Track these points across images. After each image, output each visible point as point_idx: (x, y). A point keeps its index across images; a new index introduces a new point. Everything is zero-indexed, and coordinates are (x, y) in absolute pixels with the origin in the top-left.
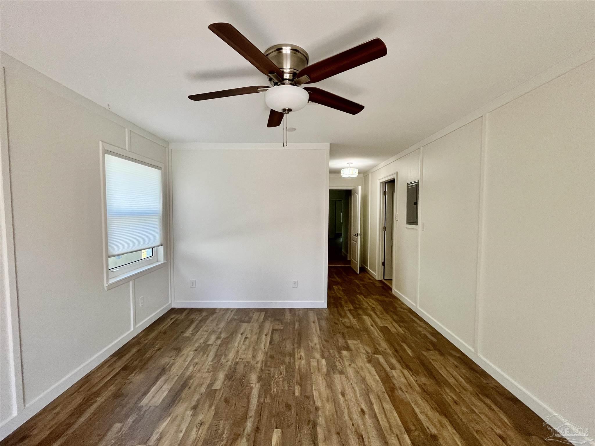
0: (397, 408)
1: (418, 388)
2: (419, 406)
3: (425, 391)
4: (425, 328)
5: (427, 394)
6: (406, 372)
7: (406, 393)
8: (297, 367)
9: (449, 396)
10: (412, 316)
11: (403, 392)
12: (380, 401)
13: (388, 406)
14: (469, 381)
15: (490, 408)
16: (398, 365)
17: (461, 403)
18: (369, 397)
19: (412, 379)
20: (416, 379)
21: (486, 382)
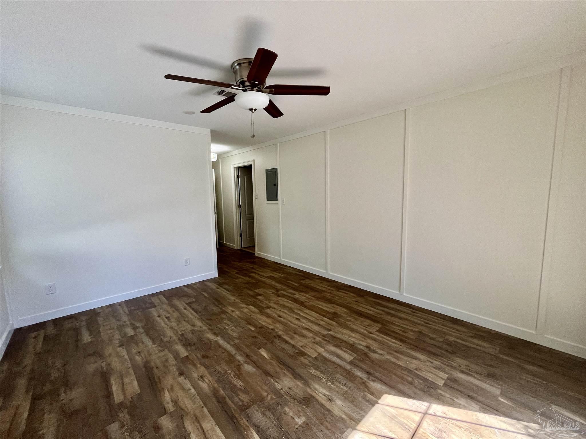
0: (312, 310)
1: (313, 298)
2: (320, 305)
3: (317, 298)
4: (292, 270)
5: (319, 299)
6: (302, 294)
7: (310, 302)
8: (236, 317)
9: (328, 295)
10: (280, 266)
11: (308, 302)
12: (302, 311)
13: (307, 311)
14: (331, 287)
15: (346, 293)
16: (295, 292)
17: (335, 296)
18: (295, 312)
19: (307, 296)
20: (309, 295)
21: (337, 284)
